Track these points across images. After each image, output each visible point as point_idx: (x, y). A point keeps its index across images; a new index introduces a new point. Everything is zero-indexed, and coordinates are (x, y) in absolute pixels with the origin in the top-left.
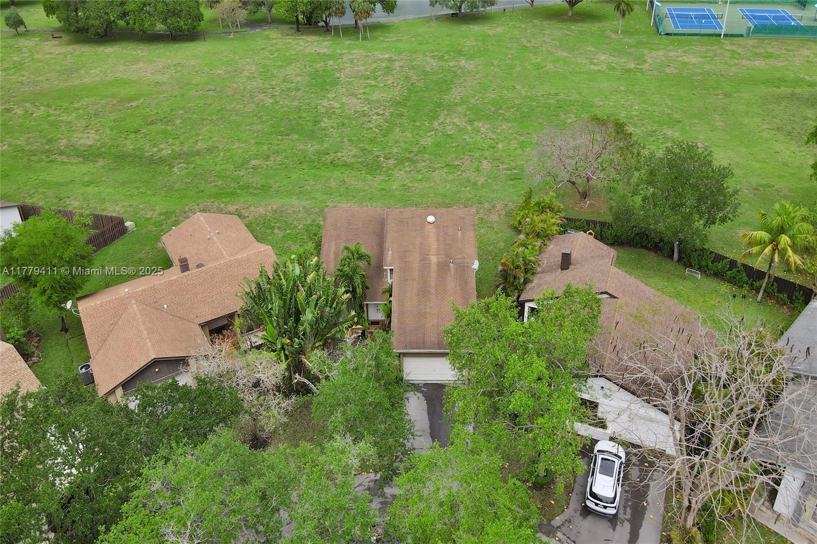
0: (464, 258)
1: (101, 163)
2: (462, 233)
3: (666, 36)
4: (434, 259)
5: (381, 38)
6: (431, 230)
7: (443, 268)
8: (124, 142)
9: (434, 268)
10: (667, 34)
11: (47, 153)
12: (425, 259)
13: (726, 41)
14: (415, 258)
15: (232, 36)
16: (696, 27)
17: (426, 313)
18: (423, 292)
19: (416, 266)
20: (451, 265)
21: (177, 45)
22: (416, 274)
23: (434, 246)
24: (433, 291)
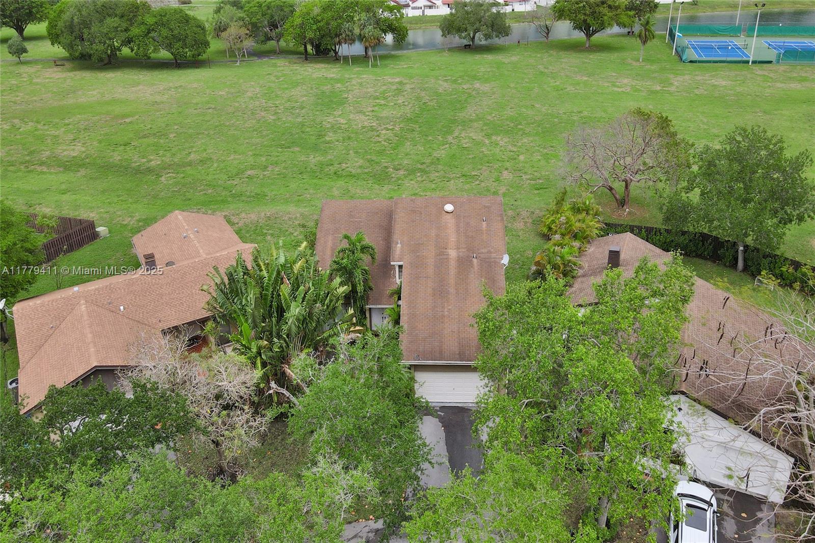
0: (489, 252)
1: (83, 172)
2: (488, 224)
3: (690, 64)
4: (453, 253)
5: (392, 66)
6: (450, 221)
7: (464, 263)
8: (112, 154)
9: (453, 264)
10: (691, 62)
11: (27, 163)
12: (441, 253)
13: (756, 67)
14: (430, 254)
15: (238, 64)
16: (720, 56)
17: (443, 316)
18: (440, 292)
19: (431, 261)
20: (475, 260)
21: (181, 71)
22: (431, 271)
23: (453, 238)
24: (452, 290)
